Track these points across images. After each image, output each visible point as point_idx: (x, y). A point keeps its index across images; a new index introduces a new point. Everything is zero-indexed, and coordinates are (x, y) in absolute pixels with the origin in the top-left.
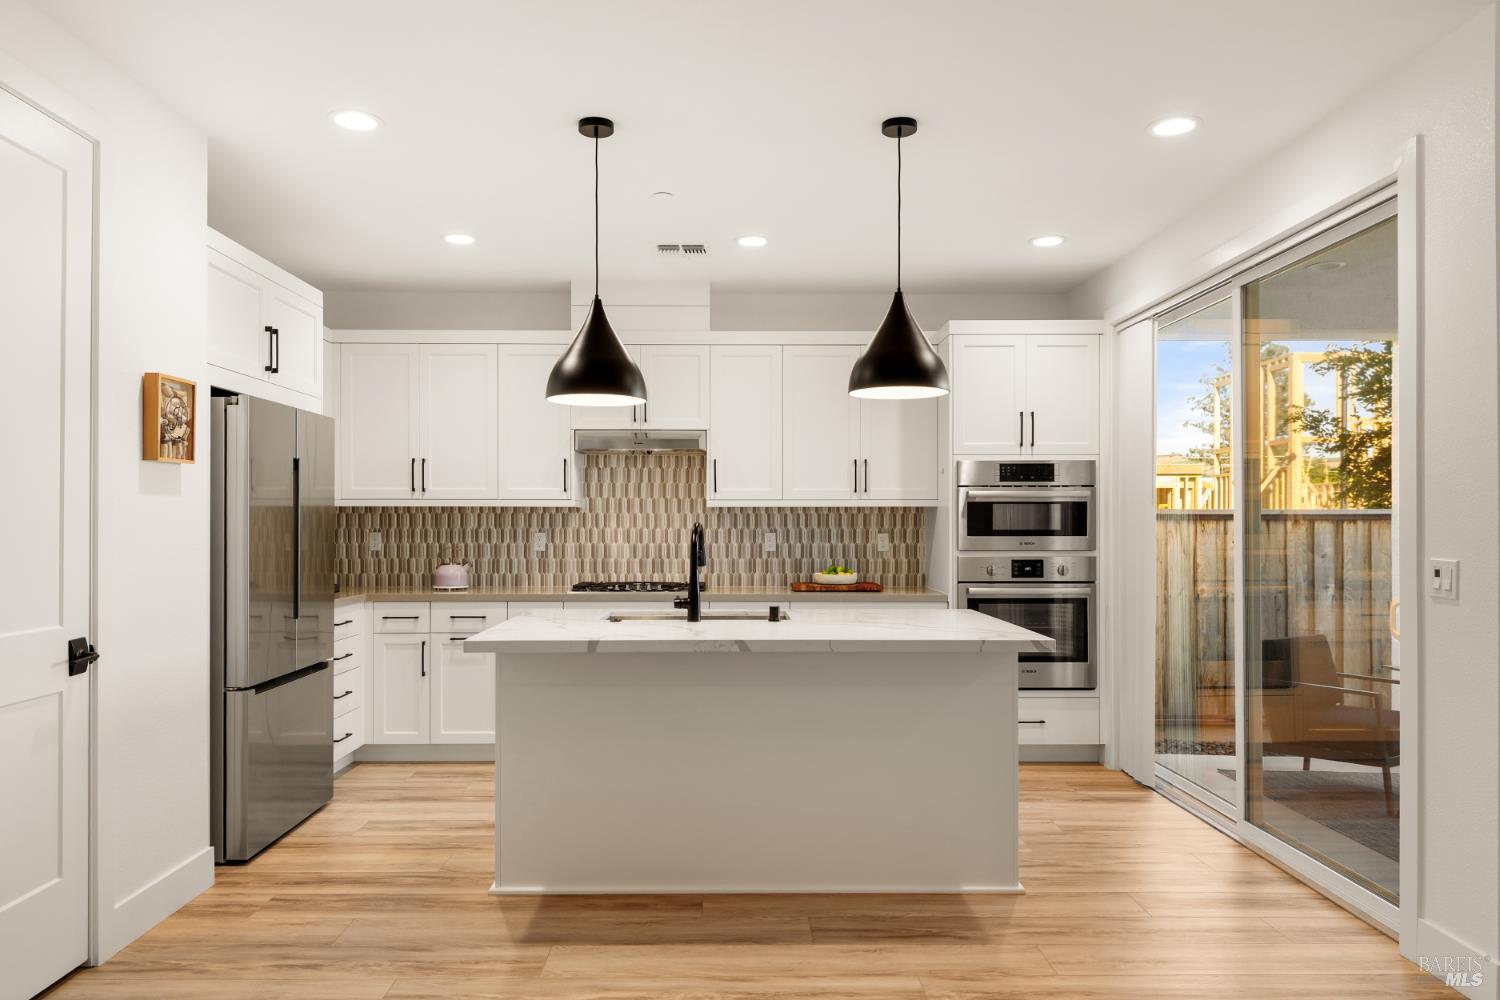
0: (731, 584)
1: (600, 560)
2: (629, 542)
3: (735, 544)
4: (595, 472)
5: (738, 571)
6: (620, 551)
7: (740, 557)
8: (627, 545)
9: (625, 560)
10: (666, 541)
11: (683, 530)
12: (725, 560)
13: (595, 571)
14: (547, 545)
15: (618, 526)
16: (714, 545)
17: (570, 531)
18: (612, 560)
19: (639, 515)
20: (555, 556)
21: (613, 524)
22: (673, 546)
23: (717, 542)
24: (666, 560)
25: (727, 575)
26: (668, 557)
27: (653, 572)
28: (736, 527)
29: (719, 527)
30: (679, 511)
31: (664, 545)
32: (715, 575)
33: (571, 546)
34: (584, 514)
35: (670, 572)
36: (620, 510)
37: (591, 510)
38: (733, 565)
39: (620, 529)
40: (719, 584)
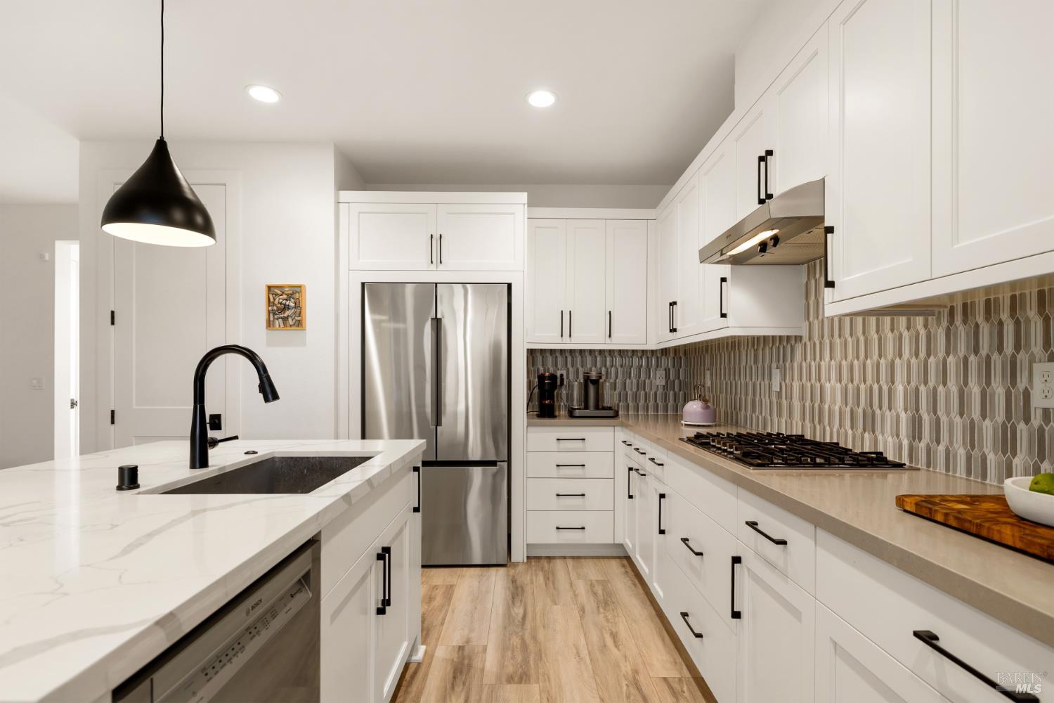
0: (969, 472)
1: (816, 405)
2: (840, 382)
3: (975, 389)
4: (813, 282)
5: (981, 448)
6: (833, 390)
7: (984, 416)
8: (838, 385)
9: (837, 408)
10: (878, 382)
11: (897, 361)
12: (958, 420)
13: (813, 422)
14: (781, 384)
15: (831, 359)
16: (941, 389)
17: (795, 365)
18: (826, 407)
19: (849, 339)
20: (786, 399)
21: (827, 359)
22: (885, 388)
23: (945, 384)
24: (878, 412)
25: (961, 452)
26: (881, 408)
27: (864, 430)
28: (976, 352)
29: (948, 353)
30: (892, 330)
31: (876, 387)
32: (941, 448)
33: (796, 385)
34: (805, 344)
35: (883, 434)
36: (832, 336)
37: (810, 340)
38: (972, 431)
39: (833, 363)
40: (947, 469)
